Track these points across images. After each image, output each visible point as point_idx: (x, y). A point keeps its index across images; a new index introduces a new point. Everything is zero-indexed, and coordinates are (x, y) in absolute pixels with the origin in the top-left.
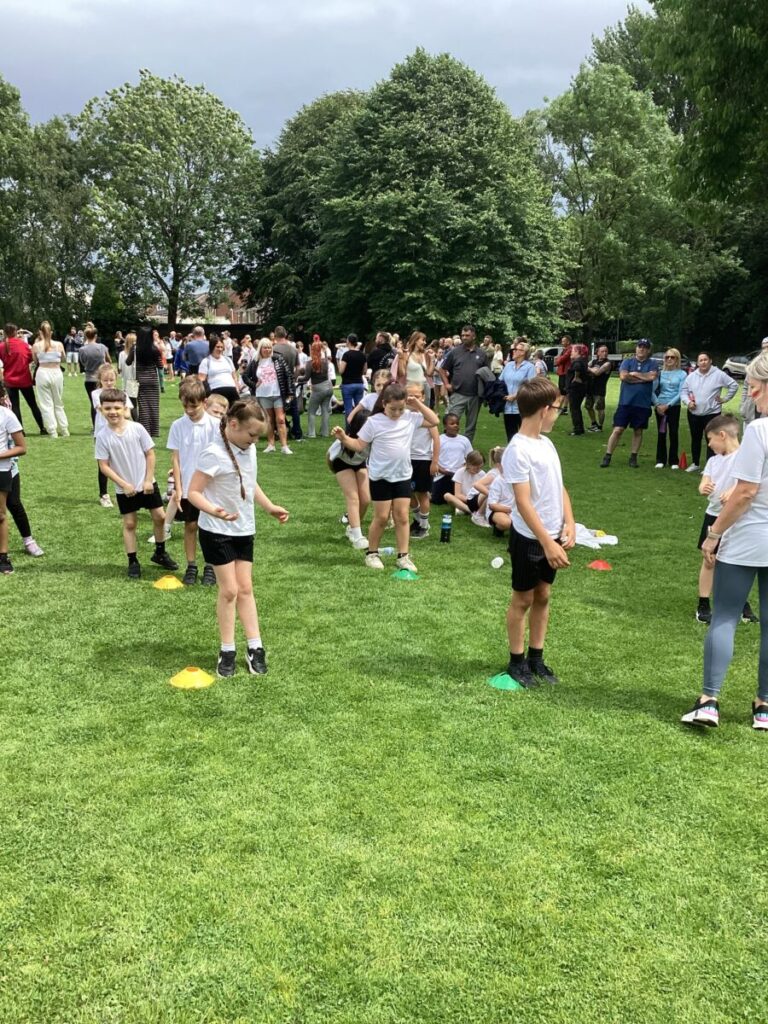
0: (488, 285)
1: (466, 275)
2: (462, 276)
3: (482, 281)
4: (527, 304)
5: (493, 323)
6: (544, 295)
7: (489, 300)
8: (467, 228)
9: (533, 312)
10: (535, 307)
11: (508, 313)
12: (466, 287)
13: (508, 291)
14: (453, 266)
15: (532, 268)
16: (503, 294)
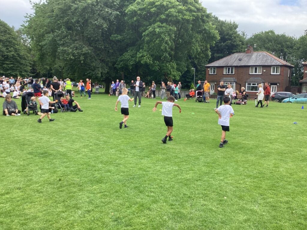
0: (13, 66)
1: (9, 64)
2: (7, 64)
3: (12, 65)
4: (22, 70)
5: (15, 74)
6: (26, 69)
7: (14, 69)
8: (7, 55)
9: (24, 72)
10: (24, 71)
11: (18, 72)
12: (8, 66)
13: (18, 68)
14: (5, 62)
15: (23, 63)
16: (17, 68)
